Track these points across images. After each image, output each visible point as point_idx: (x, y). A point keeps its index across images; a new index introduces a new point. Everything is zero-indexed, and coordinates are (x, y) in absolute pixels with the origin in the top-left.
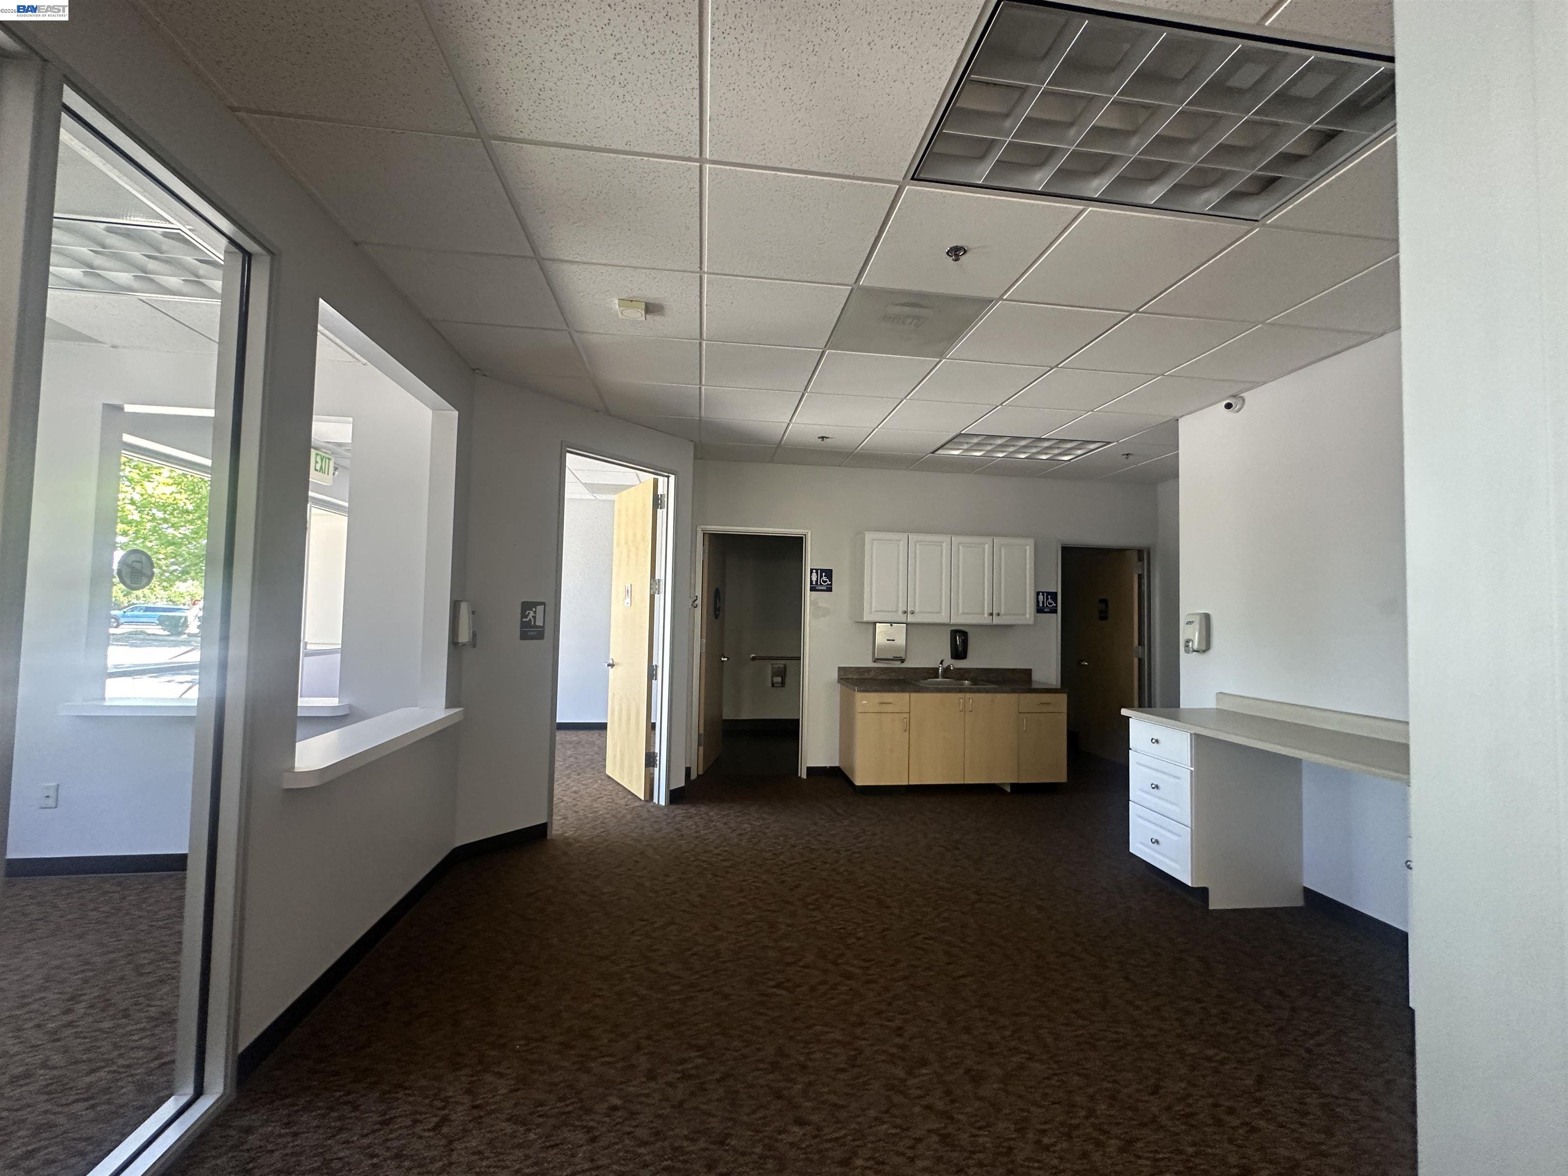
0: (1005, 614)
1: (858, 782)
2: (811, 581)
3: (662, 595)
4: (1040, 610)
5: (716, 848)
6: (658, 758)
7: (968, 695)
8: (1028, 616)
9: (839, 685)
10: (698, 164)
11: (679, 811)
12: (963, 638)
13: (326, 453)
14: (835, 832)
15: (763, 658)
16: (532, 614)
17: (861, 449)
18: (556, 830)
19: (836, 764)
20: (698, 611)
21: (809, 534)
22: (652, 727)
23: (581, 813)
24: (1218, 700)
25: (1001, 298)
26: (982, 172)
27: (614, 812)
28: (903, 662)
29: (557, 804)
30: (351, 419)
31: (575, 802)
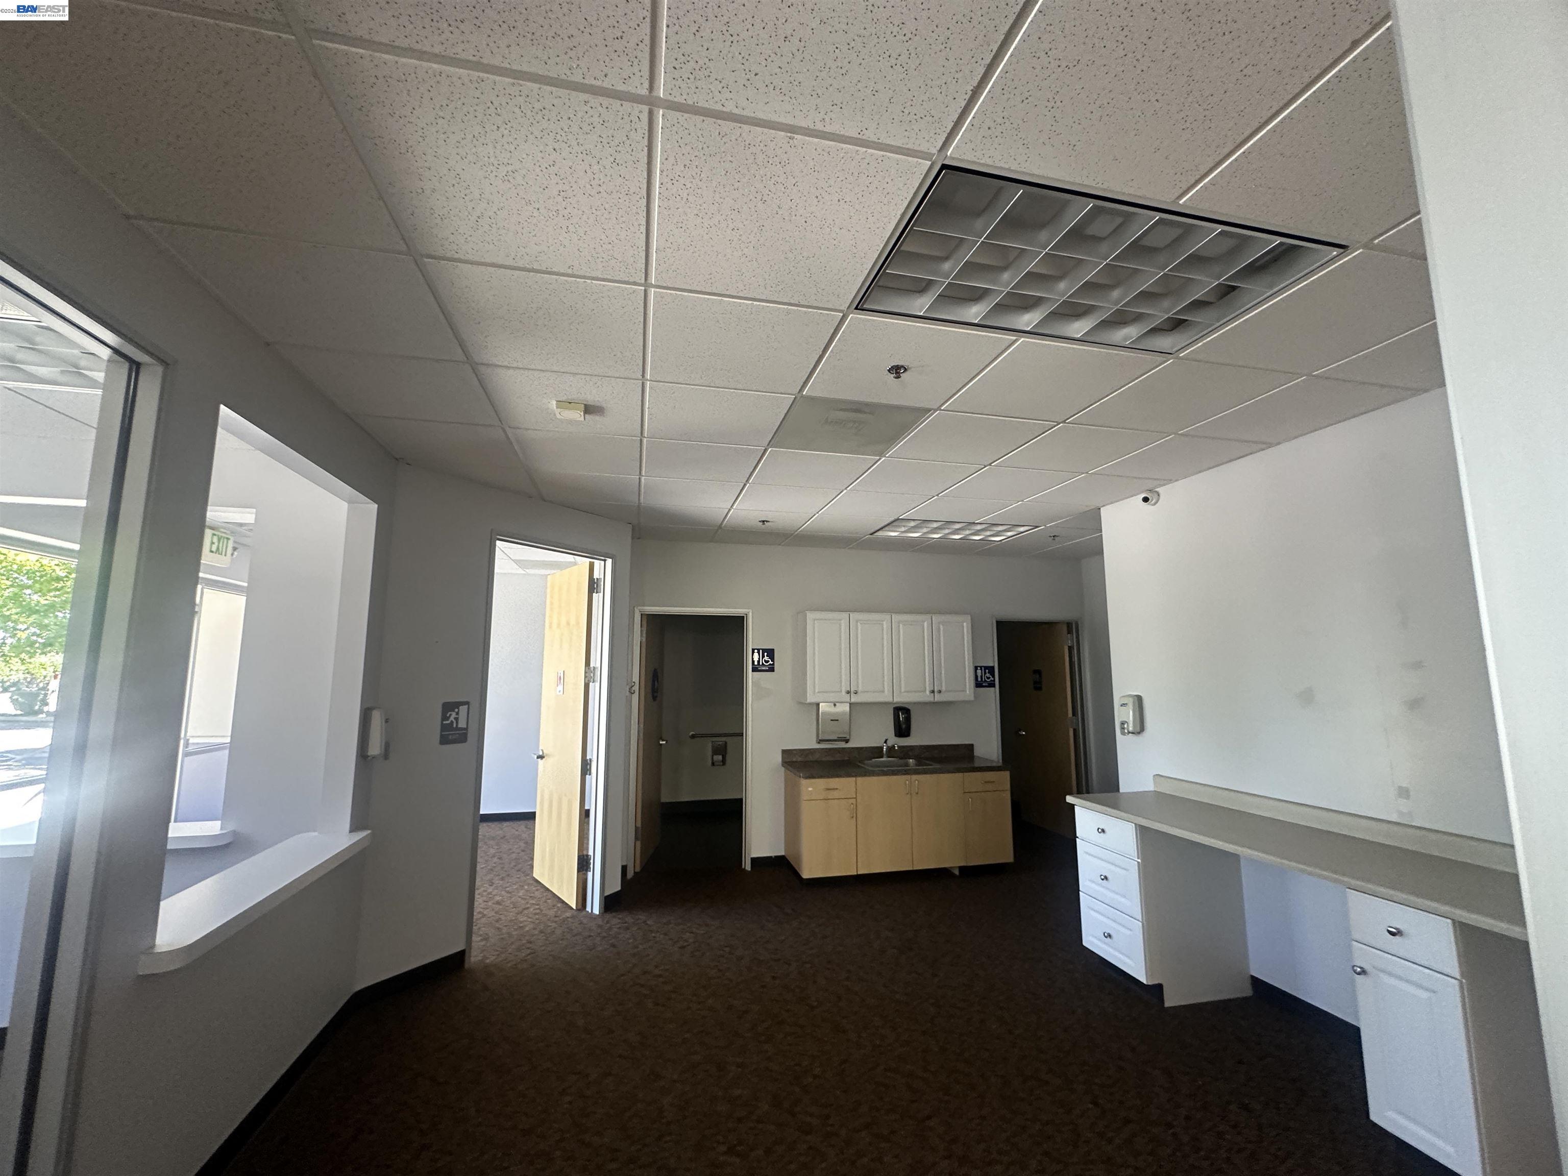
0: (946, 691)
1: (806, 875)
2: (753, 662)
3: (597, 684)
4: (978, 685)
5: (656, 967)
6: (592, 861)
7: (914, 777)
8: (968, 692)
9: (783, 769)
10: (643, 288)
11: (615, 921)
12: (906, 715)
13: (225, 533)
14: (783, 938)
15: (703, 736)
16: (454, 715)
17: (801, 531)
18: (474, 958)
19: (781, 853)
20: (635, 698)
21: (751, 614)
22: (585, 814)
23: (505, 930)
24: (1155, 783)
25: (939, 408)
26: (922, 304)
27: (542, 927)
28: (847, 742)
29: (477, 919)
30: (255, 510)
31: (497, 916)
